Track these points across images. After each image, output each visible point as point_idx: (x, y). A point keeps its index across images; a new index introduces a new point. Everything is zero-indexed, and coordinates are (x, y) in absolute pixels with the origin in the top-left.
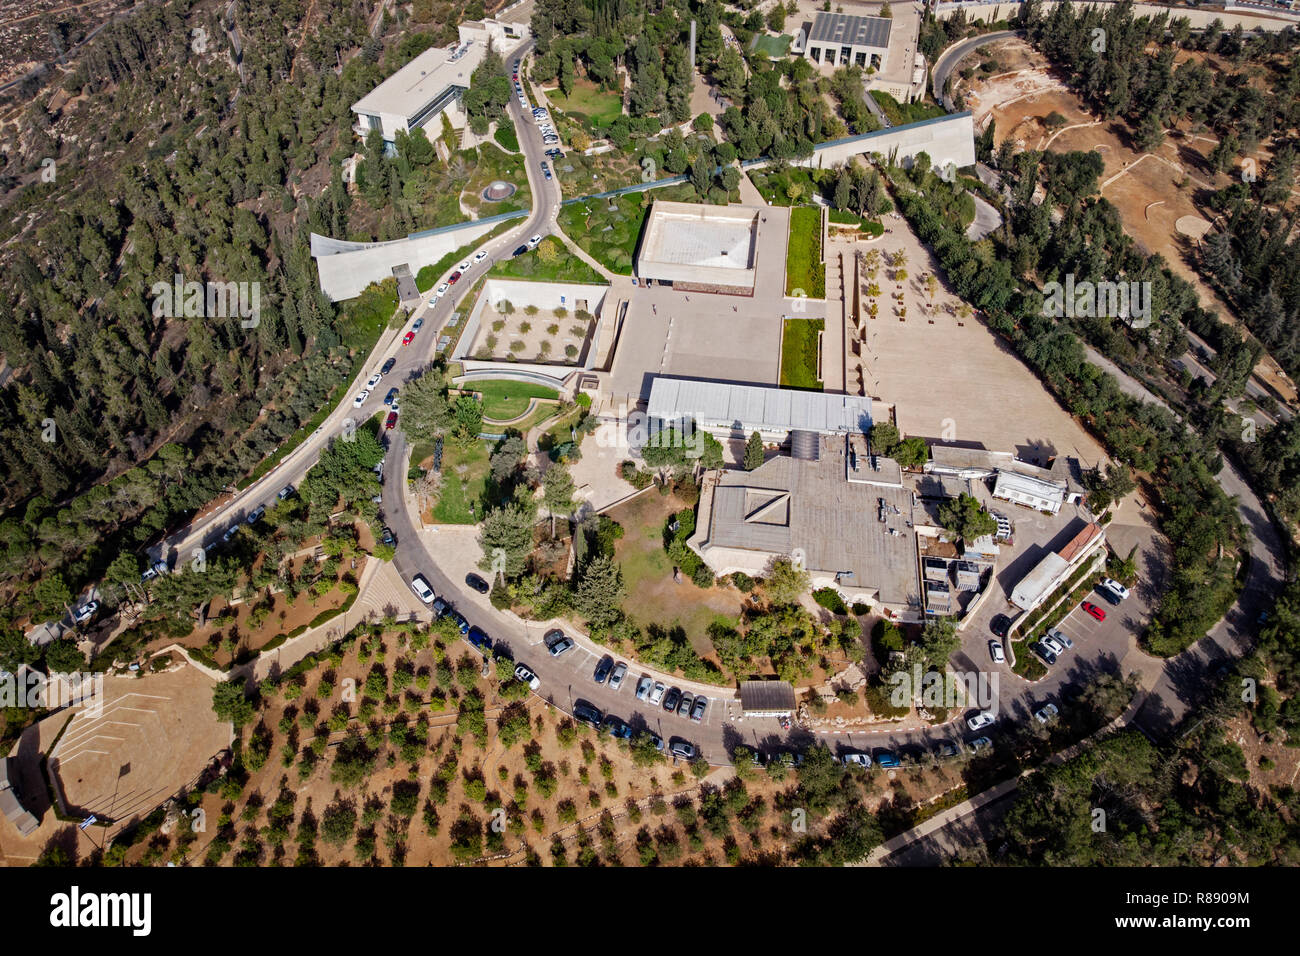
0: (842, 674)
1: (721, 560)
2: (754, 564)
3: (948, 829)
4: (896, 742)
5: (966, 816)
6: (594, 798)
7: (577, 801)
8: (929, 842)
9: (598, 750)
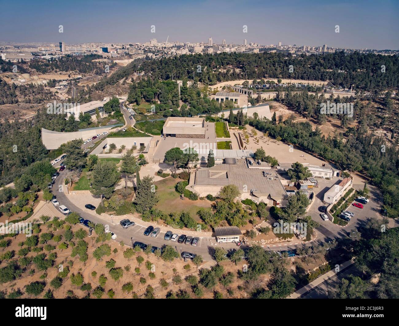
0: (260, 225)
1: (202, 191)
2: (215, 191)
3: (326, 282)
4: (291, 248)
5: (333, 277)
6: (143, 280)
7: (134, 283)
8: (318, 289)
9: (146, 259)
